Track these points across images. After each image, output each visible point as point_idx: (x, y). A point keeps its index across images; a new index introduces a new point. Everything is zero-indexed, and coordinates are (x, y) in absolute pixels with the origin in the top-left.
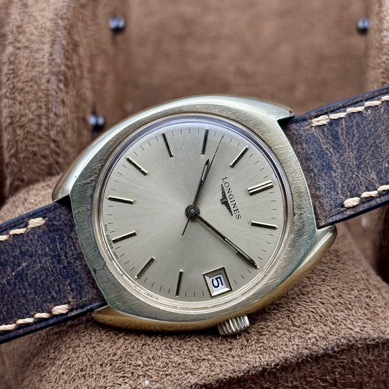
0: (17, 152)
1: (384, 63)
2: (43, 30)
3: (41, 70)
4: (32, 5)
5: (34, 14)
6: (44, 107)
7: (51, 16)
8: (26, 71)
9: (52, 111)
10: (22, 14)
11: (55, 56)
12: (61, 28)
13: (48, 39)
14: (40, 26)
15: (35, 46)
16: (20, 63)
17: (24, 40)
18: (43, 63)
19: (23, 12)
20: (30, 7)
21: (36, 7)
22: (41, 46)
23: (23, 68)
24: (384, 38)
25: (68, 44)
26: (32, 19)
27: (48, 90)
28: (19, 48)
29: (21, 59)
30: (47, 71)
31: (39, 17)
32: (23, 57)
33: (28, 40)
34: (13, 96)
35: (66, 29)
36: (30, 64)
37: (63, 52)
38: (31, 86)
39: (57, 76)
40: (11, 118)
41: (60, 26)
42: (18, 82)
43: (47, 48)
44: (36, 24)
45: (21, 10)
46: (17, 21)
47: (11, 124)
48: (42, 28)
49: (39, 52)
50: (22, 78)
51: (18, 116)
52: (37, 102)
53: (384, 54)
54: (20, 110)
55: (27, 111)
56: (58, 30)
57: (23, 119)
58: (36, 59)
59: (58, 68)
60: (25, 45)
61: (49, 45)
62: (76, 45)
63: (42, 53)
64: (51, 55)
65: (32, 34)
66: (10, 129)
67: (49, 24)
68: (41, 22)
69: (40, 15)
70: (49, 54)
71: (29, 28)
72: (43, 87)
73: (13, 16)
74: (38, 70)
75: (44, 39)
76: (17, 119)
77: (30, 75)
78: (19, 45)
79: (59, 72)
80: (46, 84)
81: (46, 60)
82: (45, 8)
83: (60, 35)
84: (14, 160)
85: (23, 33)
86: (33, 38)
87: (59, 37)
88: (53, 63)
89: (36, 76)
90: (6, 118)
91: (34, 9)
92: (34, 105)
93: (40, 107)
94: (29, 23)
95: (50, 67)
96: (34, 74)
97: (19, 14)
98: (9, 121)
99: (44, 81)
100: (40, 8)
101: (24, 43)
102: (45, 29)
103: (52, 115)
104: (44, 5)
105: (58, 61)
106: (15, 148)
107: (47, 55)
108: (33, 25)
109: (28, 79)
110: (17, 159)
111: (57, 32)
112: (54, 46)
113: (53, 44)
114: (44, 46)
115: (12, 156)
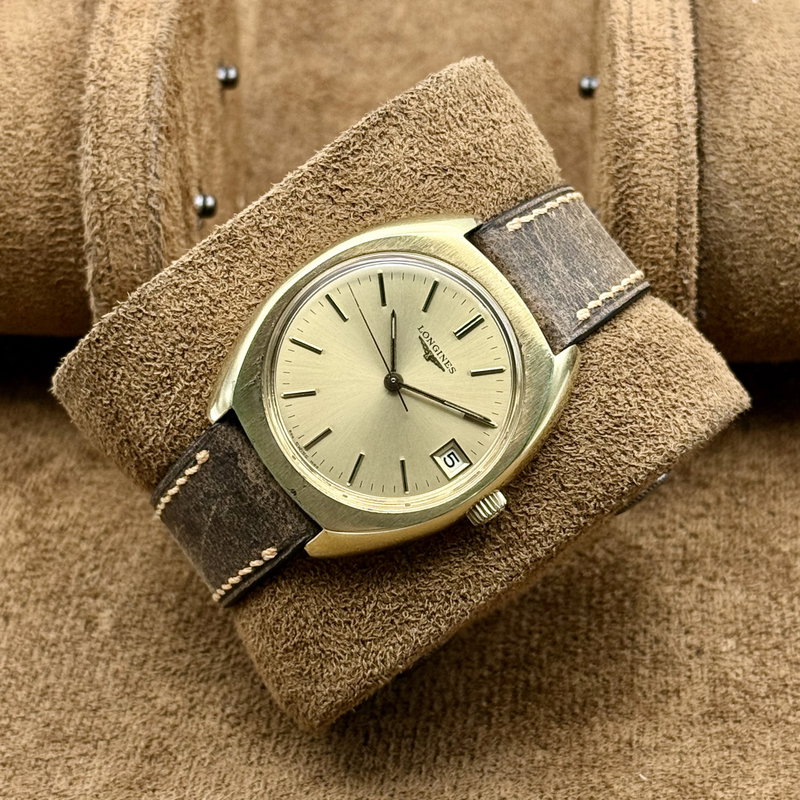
0: (102, 228)
2: (135, 64)
3: (135, 116)
4: (118, 32)
5: (122, 43)
6: (139, 165)
7: (146, 45)
8: (114, 118)
9: (151, 171)
10: (105, 44)
11: (153, 98)
12: (160, 60)
13: (143, 75)
14: (131, 59)
15: (126, 85)
16: (105, 107)
17: (109, 77)
18: (137, 107)
19: (107, 41)
20: (116, 34)
21: (125, 33)
22: (134, 84)
23: (110, 113)
25: (170, 84)
26: (119, 50)
27: (145, 143)
28: (104, 88)
29: (107, 102)
30: (142, 117)
31: (129, 48)
32: (111, 98)
33: (115, 77)
34: (96, 152)
35: (166, 62)
36: (119, 109)
37: (164, 93)
38: (122, 138)
39: (157, 123)
40: (94, 181)
41: (158, 58)
42: (104, 131)
43: (142, 87)
44: (125, 56)
45: (104, 39)
46: (100, 53)
47: (93, 189)
48: (134, 61)
49: (132, 91)
50: (109, 126)
51: (104, 178)
52: (129, 159)
54: (106, 170)
55: (116, 172)
56: (158, 64)
57: (111, 182)
58: (127, 101)
59: (158, 113)
60: (112, 83)
61: (146, 83)
62: (178, 86)
63: (136, 93)
64: (148, 96)
65: (120, 69)
66: (94, 196)
67: (143, 56)
68: (132, 53)
69: (130, 44)
70: (145, 95)
71: (117, 62)
72: (137, 139)
73: (92, 46)
74: (131, 115)
75: (137, 76)
76: (102, 183)
77: (121, 122)
78: (104, 84)
79: (159, 119)
80: (142, 135)
81: (141, 102)
82: (136, 35)
83: (160, 69)
84: (98, 240)
85: (109, 67)
86: (122, 74)
87: (158, 72)
88: (151, 107)
89: (128, 124)
90: (87, 182)
91: (122, 36)
92: (126, 164)
93: (135, 166)
94: (115, 55)
95: (147, 112)
96: (124, 121)
97: (102, 43)
98: (92, 185)
99: (139, 131)
100: (130, 35)
101: (109, 81)
102: (138, 62)
103: (150, 176)
104: (135, 32)
105: (159, 104)
106: (100, 222)
107: (142, 97)
108: (121, 57)
109: (118, 128)
110: (103, 238)
111: (156, 66)
112: (152, 84)
113: (151, 82)
114: (138, 85)
115: (96, 234)
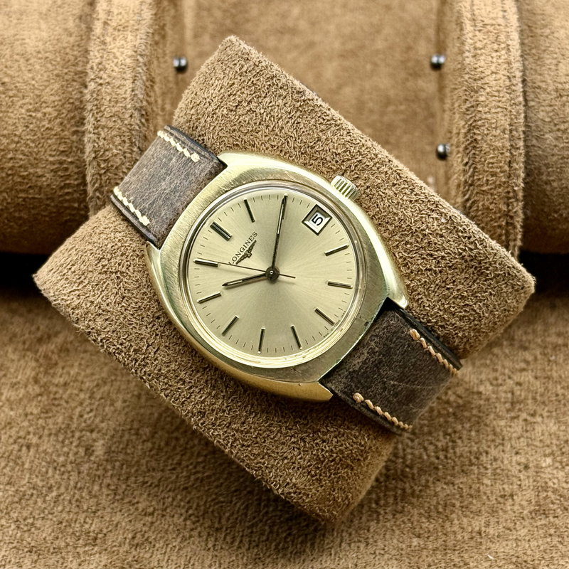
0: (101, 186)
1: (467, 81)
2: (123, 67)
3: (124, 105)
4: (110, 42)
5: (113, 51)
6: (127, 141)
7: (130, 53)
8: (109, 107)
9: (136, 145)
10: (101, 51)
11: (137, 92)
13: (129, 75)
14: (120, 63)
15: (118, 83)
16: (102, 98)
17: (105, 76)
18: (125, 99)
19: (102, 49)
20: (108, 44)
21: (114, 43)
22: (123, 82)
23: (106, 103)
24: (466, 59)
25: (147, 80)
26: (111, 56)
27: (131, 125)
28: (101, 84)
29: (104, 94)
30: (129, 106)
31: (118, 54)
32: (106, 92)
33: (109, 76)
34: (96, 131)
35: (145, 65)
36: (112, 100)
37: (144, 88)
38: (115, 121)
39: (139, 110)
40: (95, 152)
41: (140, 62)
42: (102, 116)
43: (129, 84)
44: (116, 61)
45: (100, 48)
46: (97, 58)
47: (95, 158)
48: (122, 64)
49: (121, 87)
50: (105, 113)
51: (102, 150)
52: (120, 136)
53: (466, 74)
54: (103, 144)
55: (111, 146)
56: (139, 67)
57: (107, 153)
58: (118, 95)
59: (140, 103)
60: (107, 81)
61: (132, 81)
62: (153, 81)
63: (124, 89)
64: (133, 91)
65: (113, 71)
66: (95, 163)
67: (128, 61)
68: (121, 58)
69: (118, 51)
70: (131, 89)
71: (110, 65)
72: (126, 122)
73: (91, 53)
74: (121, 105)
75: (124, 76)
76: (101, 153)
77: (114, 110)
78: (101, 81)
79: (141, 107)
80: (129, 119)
81: (128, 95)
82: (123, 45)
83: (141, 71)
84: (98, 194)
85: (105, 69)
86: (114, 74)
87: (140, 73)
88: (135, 98)
89: (119, 111)
90: (90, 153)
91: (113, 46)
92: (118, 140)
93: (124, 142)
94: (108, 60)
95: (132, 102)
96: (116, 109)
97: (98, 51)
98: (93, 155)
99: (127, 116)
100: (118, 45)
101: (105, 79)
102: (125, 66)
103: (135, 149)
104: (122, 42)
105: (141, 96)
106: (99, 181)
107: (129, 90)
108: (113, 62)
109: (112, 114)
110: (102, 193)
111: (138, 69)
112: (136, 82)
113: (135, 80)
114: (125, 83)
115: (96, 190)
